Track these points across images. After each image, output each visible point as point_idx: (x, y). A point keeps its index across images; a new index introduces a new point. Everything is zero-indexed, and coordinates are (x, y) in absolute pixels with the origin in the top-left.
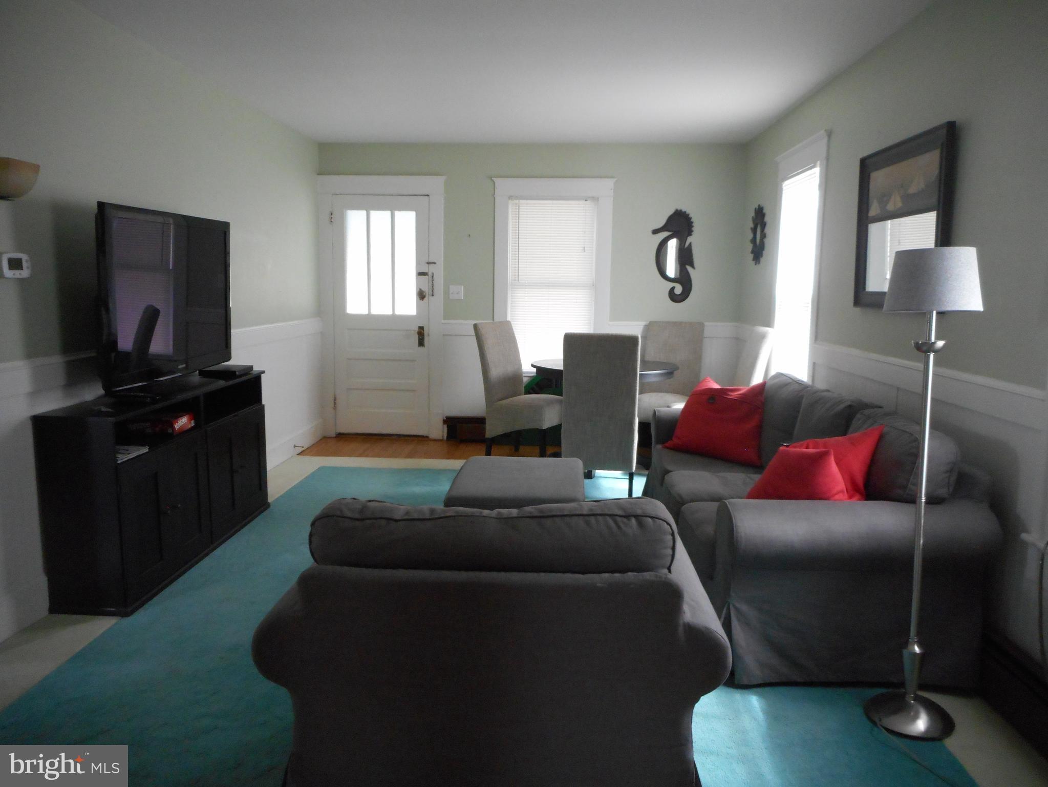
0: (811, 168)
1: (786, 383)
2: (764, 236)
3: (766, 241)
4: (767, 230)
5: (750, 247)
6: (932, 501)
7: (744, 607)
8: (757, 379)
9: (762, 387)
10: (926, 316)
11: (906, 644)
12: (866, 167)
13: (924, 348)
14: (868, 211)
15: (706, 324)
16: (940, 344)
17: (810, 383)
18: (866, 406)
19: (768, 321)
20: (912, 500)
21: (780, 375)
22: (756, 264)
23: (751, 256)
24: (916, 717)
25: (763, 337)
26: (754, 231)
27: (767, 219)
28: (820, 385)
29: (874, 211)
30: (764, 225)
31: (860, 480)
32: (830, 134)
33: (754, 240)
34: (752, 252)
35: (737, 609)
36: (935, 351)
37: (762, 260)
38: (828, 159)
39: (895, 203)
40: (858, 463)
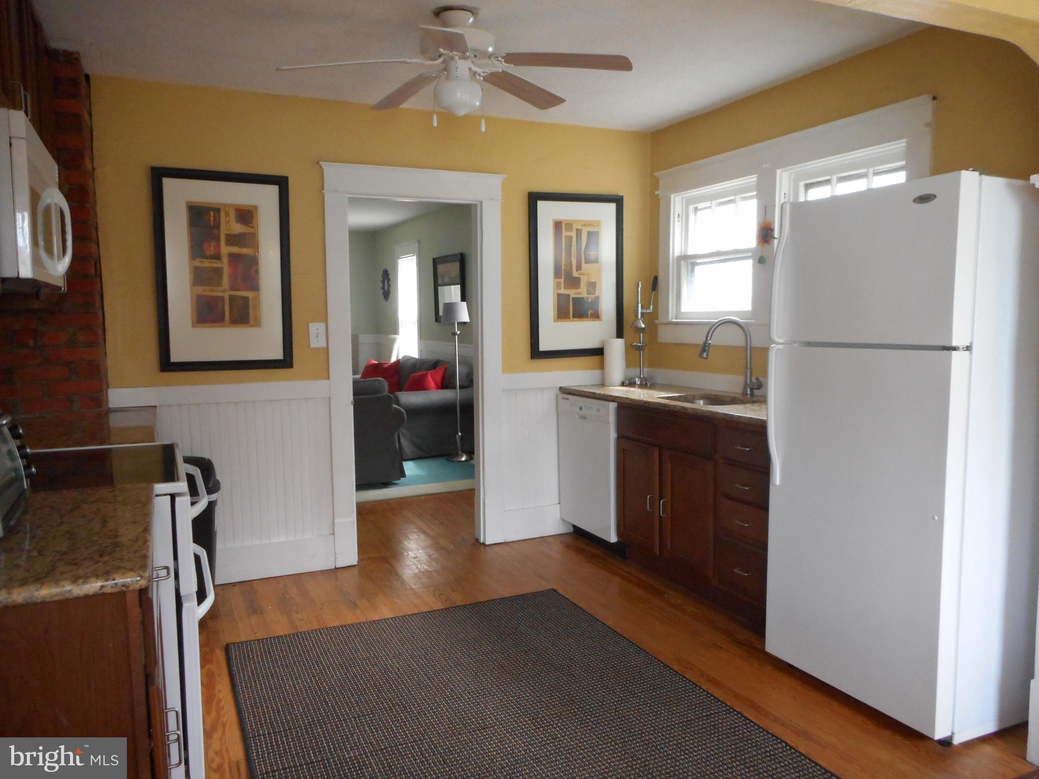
0: (412, 256)
1: (407, 359)
2: (389, 286)
3: (390, 288)
4: (391, 283)
5: (381, 291)
6: (461, 387)
7: (404, 431)
8: (393, 359)
9: (398, 362)
10: (454, 324)
11: (457, 433)
12: (436, 262)
13: (454, 334)
14: (437, 281)
15: (360, 336)
16: (459, 332)
17: (419, 358)
18: (441, 361)
19: (396, 332)
20: (455, 388)
21: (405, 356)
22: (386, 301)
23: (383, 297)
24: (462, 456)
25: (394, 340)
26: (383, 283)
27: (390, 277)
28: (424, 357)
29: (440, 281)
30: (389, 280)
31: (440, 384)
32: (419, 242)
33: (383, 288)
34: (383, 294)
35: (402, 432)
36: (458, 335)
37: (389, 299)
38: (419, 253)
39: (446, 280)
40: (439, 377)
